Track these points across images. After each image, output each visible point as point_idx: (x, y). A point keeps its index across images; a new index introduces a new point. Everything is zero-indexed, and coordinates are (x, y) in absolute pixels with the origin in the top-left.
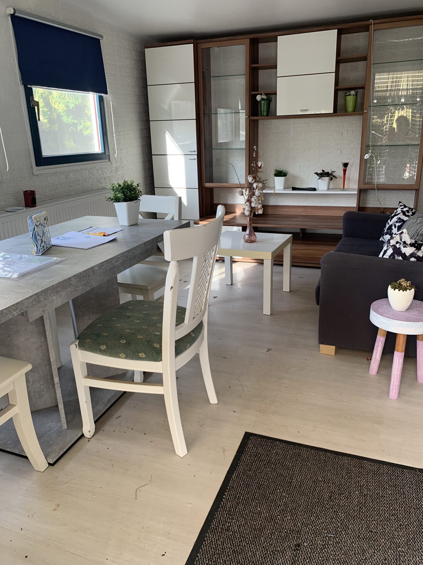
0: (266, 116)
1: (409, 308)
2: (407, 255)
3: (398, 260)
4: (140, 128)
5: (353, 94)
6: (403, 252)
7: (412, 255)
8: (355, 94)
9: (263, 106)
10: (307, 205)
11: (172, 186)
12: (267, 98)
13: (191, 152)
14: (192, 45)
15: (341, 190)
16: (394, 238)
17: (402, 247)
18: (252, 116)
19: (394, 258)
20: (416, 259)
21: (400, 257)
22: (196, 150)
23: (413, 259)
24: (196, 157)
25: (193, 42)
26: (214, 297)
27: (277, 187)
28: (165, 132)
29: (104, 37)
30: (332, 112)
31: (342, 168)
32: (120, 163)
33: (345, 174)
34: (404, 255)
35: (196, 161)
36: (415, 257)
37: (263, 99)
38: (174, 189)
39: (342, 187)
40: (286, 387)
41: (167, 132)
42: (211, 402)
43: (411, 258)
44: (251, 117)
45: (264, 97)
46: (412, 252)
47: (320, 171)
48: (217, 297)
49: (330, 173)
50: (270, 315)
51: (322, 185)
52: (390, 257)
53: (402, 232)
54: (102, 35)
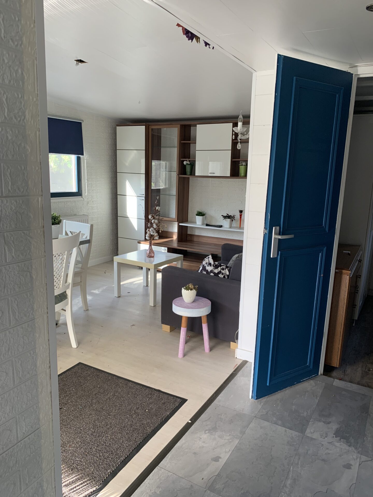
0: (189, 175)
1: (194, 301)
2: (209, 271)
3: (204, 273)
4: (111, 177)
5: (244, 164)
6: (207, 269)
7: (212, 271)
8: (245, 165)
9: (188, 169)
10: (219, 237)
11: (129, 217)
12: (190, 163)
13: (141, 195)
14: (145, 126)
15: (238, 229)
16: (205, 260)
17: (207, 266)
18: (181, 174)
19: (202, 272)
20: (214, 274)
21: (205, 272)
22: (144, 194)
23: (212, 274)
24: (144, 198)
25: (145, 125)
26: (128, 293)
27: (198, 223)
28: (126, 181)
29: (84, 121)
30: (229, 176)
31: (238, 214)
32: (91, 199)
33: (241, 218)
34: (207, 271)
35: (144, 201)
36: (213, 273)
37: (187, 164)
38: (130, 218)
39: (239, 226)
40: (123, 345)
41: (127, 181)
42: (73, 347)
43: (211, 273)
44: (180, 176)
45: (189, 163)
46: (211, 269)
47: (226, 215)
48: (130, 293)
49: (232, 216)
50: (153, 306)
51: (226, 223)
52: (201, 271)
53: (209, 257)
54: (83, 120)
